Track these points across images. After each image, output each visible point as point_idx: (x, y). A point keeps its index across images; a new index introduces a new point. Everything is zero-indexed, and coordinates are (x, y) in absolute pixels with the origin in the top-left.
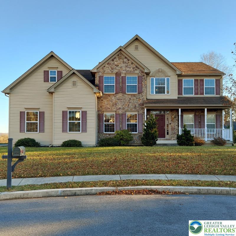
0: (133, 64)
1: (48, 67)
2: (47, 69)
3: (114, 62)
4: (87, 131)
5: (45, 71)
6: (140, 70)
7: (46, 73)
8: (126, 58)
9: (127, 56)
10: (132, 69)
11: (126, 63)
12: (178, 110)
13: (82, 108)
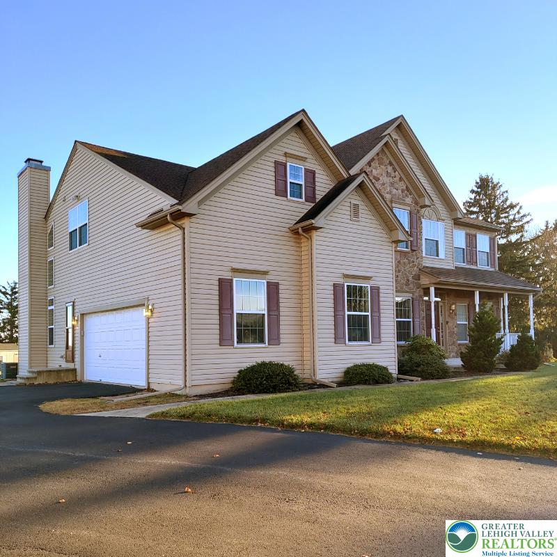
0: (403, 182)
1: (286, 153)
2: (282, 159)
3: (371, 168)
4: (382, 339)
5: (276, 163)
6: (413, 198)
7: (280, 168)
8: (391, 164)
9: (394, 163)
10: (400, 191)
11: (390, 176)
12: (473, 293)
13: (371, 277)
